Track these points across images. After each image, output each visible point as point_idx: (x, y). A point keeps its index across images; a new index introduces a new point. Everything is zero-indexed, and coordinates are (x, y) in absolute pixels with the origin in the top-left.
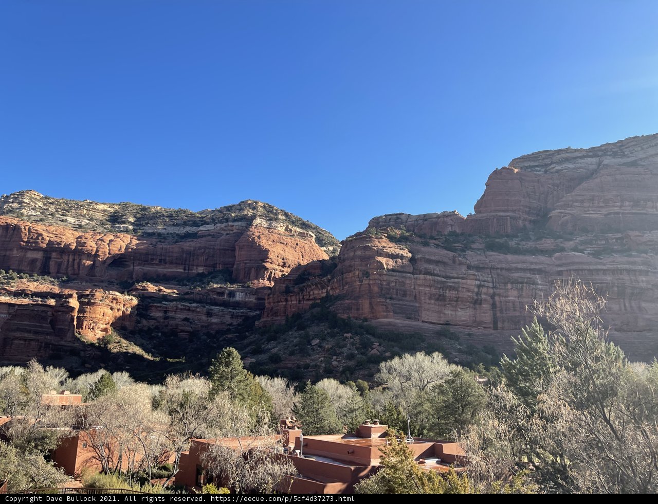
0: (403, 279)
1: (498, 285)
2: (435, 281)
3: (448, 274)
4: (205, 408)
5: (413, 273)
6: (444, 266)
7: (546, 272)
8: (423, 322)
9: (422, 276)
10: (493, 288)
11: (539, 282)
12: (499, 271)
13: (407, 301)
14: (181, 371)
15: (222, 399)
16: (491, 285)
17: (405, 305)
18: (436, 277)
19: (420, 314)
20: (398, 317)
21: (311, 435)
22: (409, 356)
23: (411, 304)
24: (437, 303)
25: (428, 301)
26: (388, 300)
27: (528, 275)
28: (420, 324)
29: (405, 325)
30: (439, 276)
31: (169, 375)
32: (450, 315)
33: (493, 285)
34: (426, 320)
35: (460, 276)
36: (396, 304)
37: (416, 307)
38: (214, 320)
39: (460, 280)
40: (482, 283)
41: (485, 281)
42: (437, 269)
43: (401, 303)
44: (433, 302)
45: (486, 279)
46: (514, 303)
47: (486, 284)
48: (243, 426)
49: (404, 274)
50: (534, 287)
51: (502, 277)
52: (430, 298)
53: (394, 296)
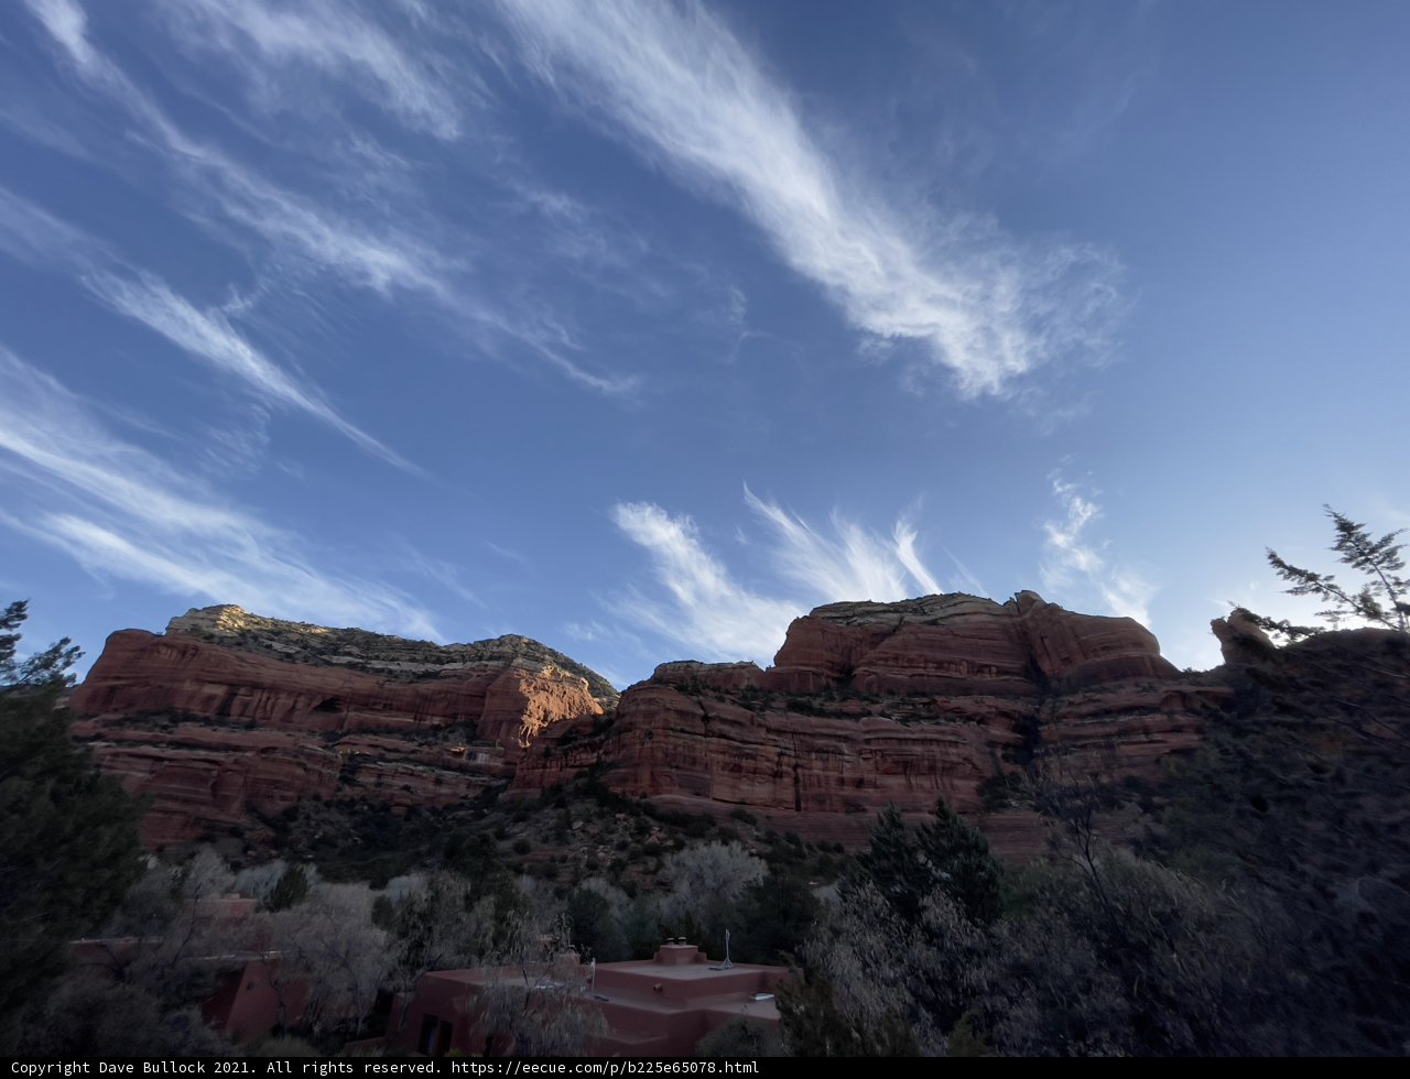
1: (801, 754)
2: (730, 747)
3: (745, 738)
5: (705, 736)
6: (741, 728)
7: (853, 740)
8: (714, 799)
9: (715, 740)
10: (796, 757)
11: (846, 751)
12: (802, 737)
13: (696, 771)
16: (793, 753)
17: (694, 777)
18: (731, 742)
19: (710, 789)
20: (685, 792)
23: (701, 775)
24: (731, 774)
25: (721, 772)
26: (673, 770)
27: (834, 743)
28: (710, 802)
29: (691, 803)
30: (735, 740)
32: (746, 791)
33: (796, 753)
34: (718, 797)
35: (759, 741)
36: (683, 775)
37: (706, 779)
39: (758, 746)
40: (784, 751)
41: (786, 748)
42: (732, 731)
43: (689, 773)
44: (726, 773)
45: (787, 745)
46: (818, 776)
47: (788, 752)
50: (840, 757)
51: (805, 744)
52: (723, 769)
53: (681, 765)
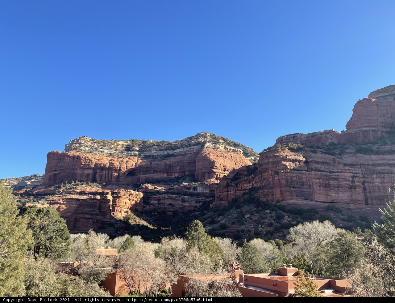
0: (301, 175)
1: (366, 175)
2: (322, 175)
3: (331, 170)
4: (185, 256)
5: (307, 171)
6: (328, 165)
8: (316, 201)
9: (313, 172)
10: (363, 178)
12: (366, 166)
13: (305, 188)
14: (169, 234)
15: (194, 251)
16: (361, 176)
17: (304, 191)
18: (323, 173)
19: (314, 196)
20: (299, 199)
21: (249, 273)
22: (308, 223)
23: (308, 190)
24: (325, 189)
25: (318, 188)
26: (292, 189)
27: (388, 168)
28: (314, 203)
29: (304, 204)
30: (325, 172)
31: (163, 237)
32: (334, 196)
33: (363, 175)
34: (318, 200)
35: (339, 171)
36: (298, 191)
37: (310, 192)
38: (186, 204)
39: (339, 174)
40: (355, 175)
41: (357, 173)
42: (323, 168)
43: (300, 190)
44: (322, 188)
45: (357, 172)
46: (378, 187)
47: (358, 175)
48: (208, 267)
49: (301, 172)
50: (392, 175)
51: (368, 170)
52: (320, 186)
53: (296, 186)
